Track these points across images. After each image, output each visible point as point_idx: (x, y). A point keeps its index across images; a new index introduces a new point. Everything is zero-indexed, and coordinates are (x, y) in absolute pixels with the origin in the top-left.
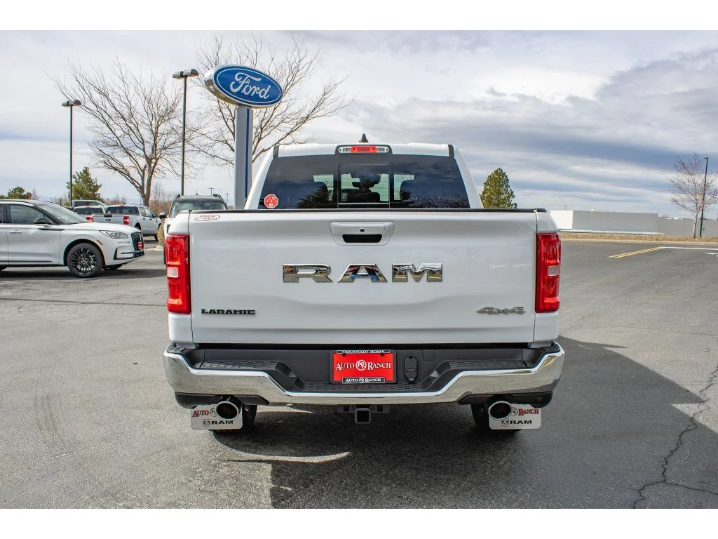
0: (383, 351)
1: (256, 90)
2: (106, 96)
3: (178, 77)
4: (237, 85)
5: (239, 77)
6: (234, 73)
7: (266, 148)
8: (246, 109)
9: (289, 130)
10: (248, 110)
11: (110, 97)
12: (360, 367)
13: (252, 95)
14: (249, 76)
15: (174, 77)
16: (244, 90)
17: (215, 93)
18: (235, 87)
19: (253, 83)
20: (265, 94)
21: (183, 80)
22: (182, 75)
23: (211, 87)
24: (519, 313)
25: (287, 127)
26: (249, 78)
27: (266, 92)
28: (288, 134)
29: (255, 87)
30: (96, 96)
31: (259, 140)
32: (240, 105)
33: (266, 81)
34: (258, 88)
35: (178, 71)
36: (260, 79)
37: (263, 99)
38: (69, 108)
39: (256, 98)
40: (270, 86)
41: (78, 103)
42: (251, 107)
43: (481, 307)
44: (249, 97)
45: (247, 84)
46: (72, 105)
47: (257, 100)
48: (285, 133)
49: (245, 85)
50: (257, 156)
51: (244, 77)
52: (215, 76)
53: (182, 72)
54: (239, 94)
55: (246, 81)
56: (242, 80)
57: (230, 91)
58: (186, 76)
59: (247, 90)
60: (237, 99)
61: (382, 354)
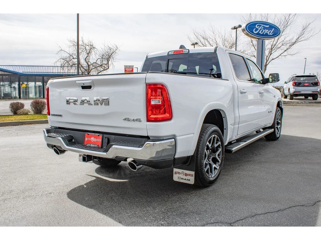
0: (99, 134)
1: (266, 31)
2: (207, 40)
3: (234, 29)
4: (257, 30)
5: (258, 26)
6: (255, 24)
7: (274, 58)
8: (261, 40)
9: (286, 49)
10: (263, 41)
11: (208, 40)
12: (92, 140)
13: (264, 34)
14: (263, 25)
15: (232, 29)
16: (260, 32)
17: (247, 35)
18: (256, 31)
19: (265, 28)
20: (271, 33)
21: (235, 30)
22: (235, 28)
23: (245, 32)
24: (139, 122)
25: (285, 48)
26: (263, 26)
27: (272, 32)
28: (285, 51)
29: (266, 30)
30: (202, 40)
31: (271, 54)
32: (258, 39)
33: (271, 26)
34: (268, 30)
35: (233, 26)
36: (268, 26)
37: (270, 35)
38: (193, 46)
39: (267, 35)
40: (273, 29)
41: (196, 43)
42: (264, 39)
43: (124, 118)
44: (263, 35)
45: (262, 29)
46: (194, 45)
47: (267, 36)
48: (284, 50)
49: (261, 29)
50: (269, 62)
51: (260, 26)
52: (246, 27)
53: (235, 27)
54: (258, 34)
55: (261, 27)
56: (259, 27)
57: (253, 33)
58: (237, 28)
59: (262, 32)
60: (257, 36)
61: (99, 136)
